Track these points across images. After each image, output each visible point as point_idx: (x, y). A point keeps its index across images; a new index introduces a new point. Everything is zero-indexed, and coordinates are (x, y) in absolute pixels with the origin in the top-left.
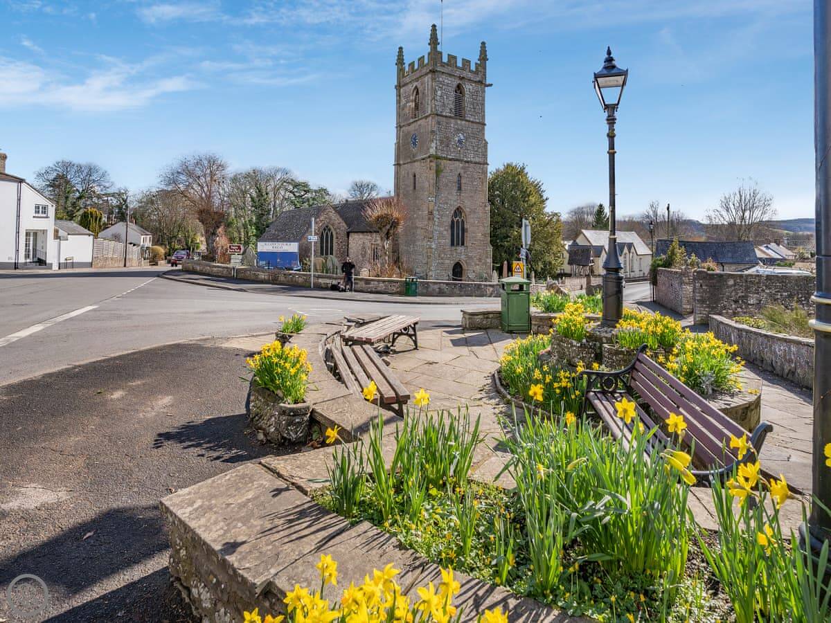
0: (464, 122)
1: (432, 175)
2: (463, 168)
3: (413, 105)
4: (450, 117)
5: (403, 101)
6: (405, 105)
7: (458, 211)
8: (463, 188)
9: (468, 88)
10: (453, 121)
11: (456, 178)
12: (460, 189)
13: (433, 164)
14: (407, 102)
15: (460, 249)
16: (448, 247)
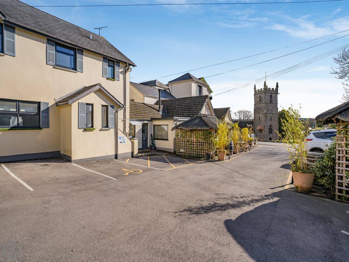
0: (272, 104)
1: (265, 117)
2: (272, 115)
3: (259, 100)
4: (269, 103)
5: (256, 99)
6: (257, 100)
7: (271, 126)
8: (272, 120)
9: (273, 95)
10: (270, 104)
11: (270, 118)
12: (271, 120)
13: (265, 115)
14: (257, 99)
15: (271, 134)
16: (268, 134)
